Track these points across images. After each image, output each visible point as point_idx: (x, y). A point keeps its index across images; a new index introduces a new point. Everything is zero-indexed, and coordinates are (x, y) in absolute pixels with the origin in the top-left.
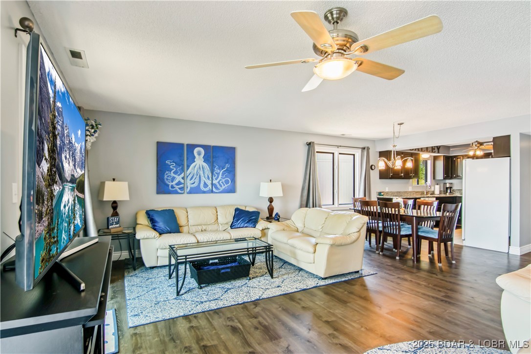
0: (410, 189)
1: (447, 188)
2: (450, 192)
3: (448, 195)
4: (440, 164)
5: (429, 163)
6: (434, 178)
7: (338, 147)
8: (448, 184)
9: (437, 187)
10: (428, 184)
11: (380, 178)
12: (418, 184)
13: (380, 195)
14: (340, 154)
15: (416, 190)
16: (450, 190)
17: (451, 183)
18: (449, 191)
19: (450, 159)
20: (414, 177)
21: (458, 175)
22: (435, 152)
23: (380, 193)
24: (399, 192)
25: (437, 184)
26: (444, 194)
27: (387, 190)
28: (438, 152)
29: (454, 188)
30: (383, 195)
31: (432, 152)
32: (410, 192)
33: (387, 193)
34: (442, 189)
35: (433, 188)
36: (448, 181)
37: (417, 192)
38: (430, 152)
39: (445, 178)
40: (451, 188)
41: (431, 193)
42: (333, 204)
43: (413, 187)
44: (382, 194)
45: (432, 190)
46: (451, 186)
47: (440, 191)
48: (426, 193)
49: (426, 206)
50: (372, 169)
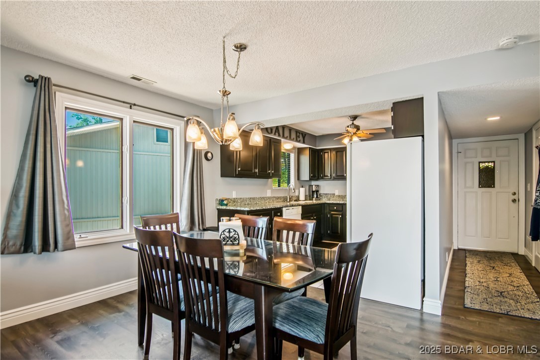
0: (269, 194)
1: (313, 192)
2: (317, 197)
3: (314, 201)
4: (305, 159)
5: (293, 157)
6: (299, 178)
7: (131, 106)
8: (314, 186)
9: (302, 190)
10: (291, 187)
11: (222, 176)
12: (279, 186)
13: (221, 205)
14: (134, 122)
15: (276, 196)
16: (317, 194)
17: (318, 186)
18: (315, 196)
19: (317, 153)
20: (274, 176)
21: (326, 175)
22: (299, 141)
23: (222, 201)
24: (254, 199)
25: (302, 187)
26: (310, 200)
27: (234, 195)
28: (304, 143)
29: (321, 191)
30: (226, 205)
31: (297, 141)
32: (269, 198)
33: (234, 201)
34: (307, 194)
35: (297, 191)
36: (314, 183)
37: (278, 198)
38: (293, 140)
39: (312, 178)
40: (317, 191)
41: (295, 199)
42: (122, 227)
43: (273, 191)
44: (225, 202)
45: (297, 194)
46: (317, 189)
47: (306, 196)
48: (290, 199)
49: (291, 233)
50: (207, 159)
